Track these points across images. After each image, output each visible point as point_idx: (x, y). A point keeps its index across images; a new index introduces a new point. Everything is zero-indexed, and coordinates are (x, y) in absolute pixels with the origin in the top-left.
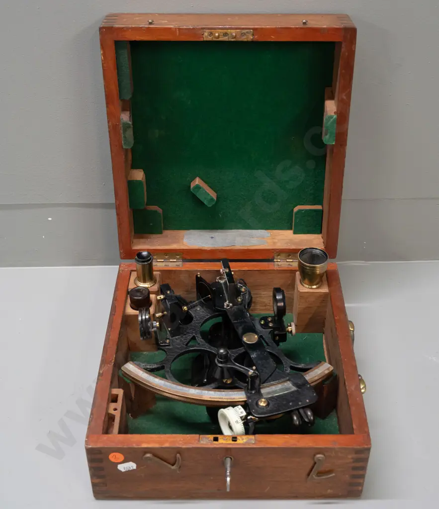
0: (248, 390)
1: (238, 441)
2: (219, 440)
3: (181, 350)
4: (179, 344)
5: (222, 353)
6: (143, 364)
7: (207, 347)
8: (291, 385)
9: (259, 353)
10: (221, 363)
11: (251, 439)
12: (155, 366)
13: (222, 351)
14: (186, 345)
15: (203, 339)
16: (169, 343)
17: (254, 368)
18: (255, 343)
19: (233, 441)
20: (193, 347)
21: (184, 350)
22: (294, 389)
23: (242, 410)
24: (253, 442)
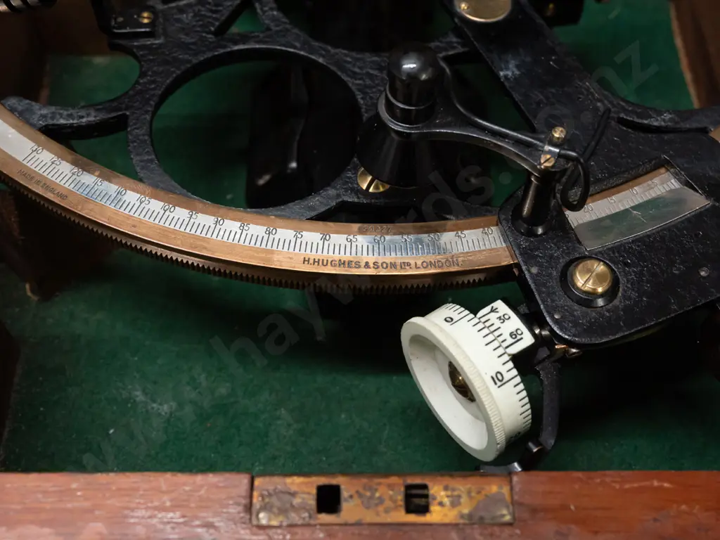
0: (516, 224)
1: (434, 508)
2: (345, 506)
3: (196, 54)
4: (186, 30)
5: (413, 76)
6: (44, 111)
7: (295, 43)
8: (674, 184)
9: (528, 59)
10: (405, 117)
11: (496, 500)
12: (91, 117)
13: (409, 65)
14: (221, 31)
15: (280, 9)
16: (152, 24)
17: (558, 133)
18: (504, 20)
19: (409, 509)
20: (244, 38)
21: (209, 55)
22: (698, 201)
23: (515, 323)
24: (508, 518)
